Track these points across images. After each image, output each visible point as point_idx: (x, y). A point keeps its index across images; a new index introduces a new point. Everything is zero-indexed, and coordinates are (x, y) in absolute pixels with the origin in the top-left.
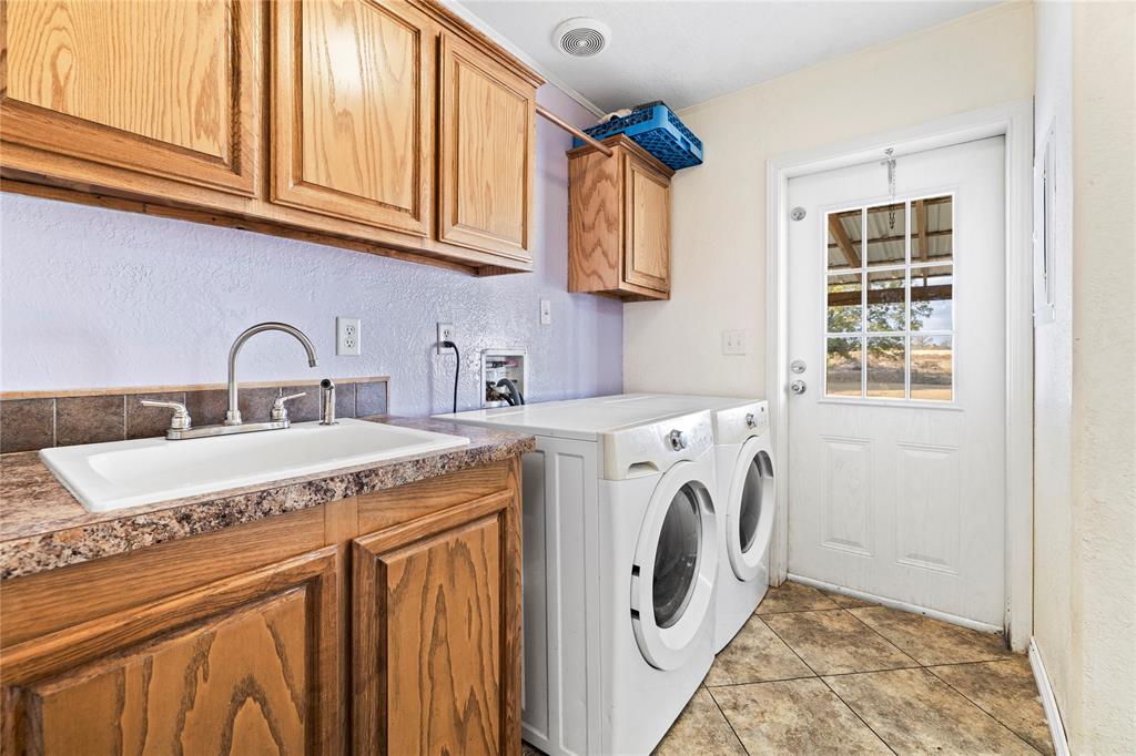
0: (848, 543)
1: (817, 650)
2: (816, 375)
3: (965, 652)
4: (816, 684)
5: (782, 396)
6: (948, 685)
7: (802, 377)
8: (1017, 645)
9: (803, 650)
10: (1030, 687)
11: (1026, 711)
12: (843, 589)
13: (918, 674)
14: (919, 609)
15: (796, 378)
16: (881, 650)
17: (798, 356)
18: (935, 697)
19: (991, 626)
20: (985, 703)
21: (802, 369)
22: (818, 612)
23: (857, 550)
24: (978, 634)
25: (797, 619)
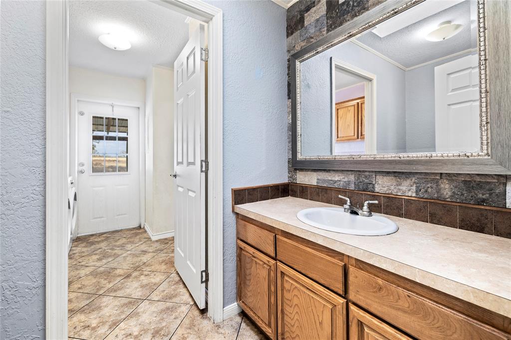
0: (99, 218)
1: (97, 245)
2: (88, 168)
3: (132, 232)
4: (100, 250)
5: (76, 173)
6: (130, 238)
7: (83, 168)
8: (142, 227)
9: (92, 247)
10: (146, 231)
11: (145, 235)
12: (98, 232)
13: (124, 239)
14: (120, 229)
15: (81, 168)
16: (113, 239)
17: (82, 161)
18: (128, 240)
19: (136, 225)
20: (138, 237)
21: (83, 165)
22: (92, 239)
23: (102, 219)
24: (134, 228)
25: (87, 243)
